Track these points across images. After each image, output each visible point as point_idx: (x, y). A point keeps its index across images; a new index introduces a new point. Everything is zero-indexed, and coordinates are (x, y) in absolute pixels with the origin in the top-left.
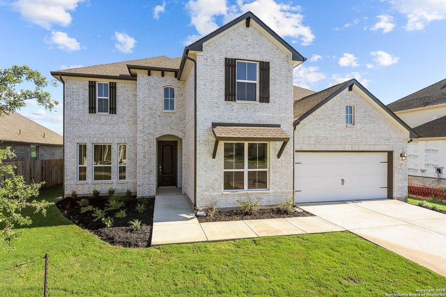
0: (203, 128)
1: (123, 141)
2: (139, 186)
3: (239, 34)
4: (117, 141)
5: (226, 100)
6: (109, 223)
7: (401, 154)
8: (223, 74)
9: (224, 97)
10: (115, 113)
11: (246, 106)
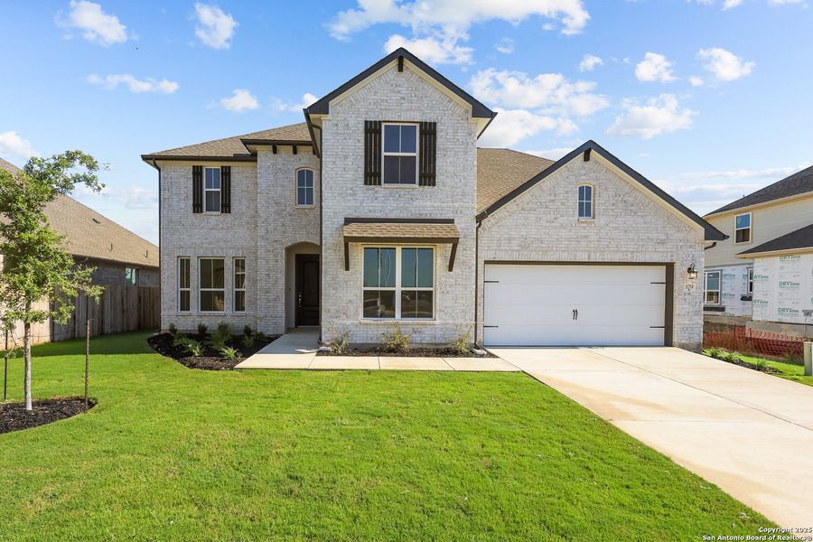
0: (331, 226)
1: (240, 254)
2: (261, 319)
3: (386, 83)
4: (232, 253)
5: (366, 184)
6: (196, 352)
7: (690, 269)
8: (362, 145)
9: (363, 180)
10: (230, 212)
11: (397, 192)
